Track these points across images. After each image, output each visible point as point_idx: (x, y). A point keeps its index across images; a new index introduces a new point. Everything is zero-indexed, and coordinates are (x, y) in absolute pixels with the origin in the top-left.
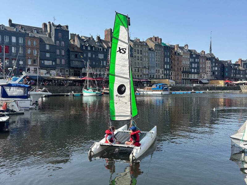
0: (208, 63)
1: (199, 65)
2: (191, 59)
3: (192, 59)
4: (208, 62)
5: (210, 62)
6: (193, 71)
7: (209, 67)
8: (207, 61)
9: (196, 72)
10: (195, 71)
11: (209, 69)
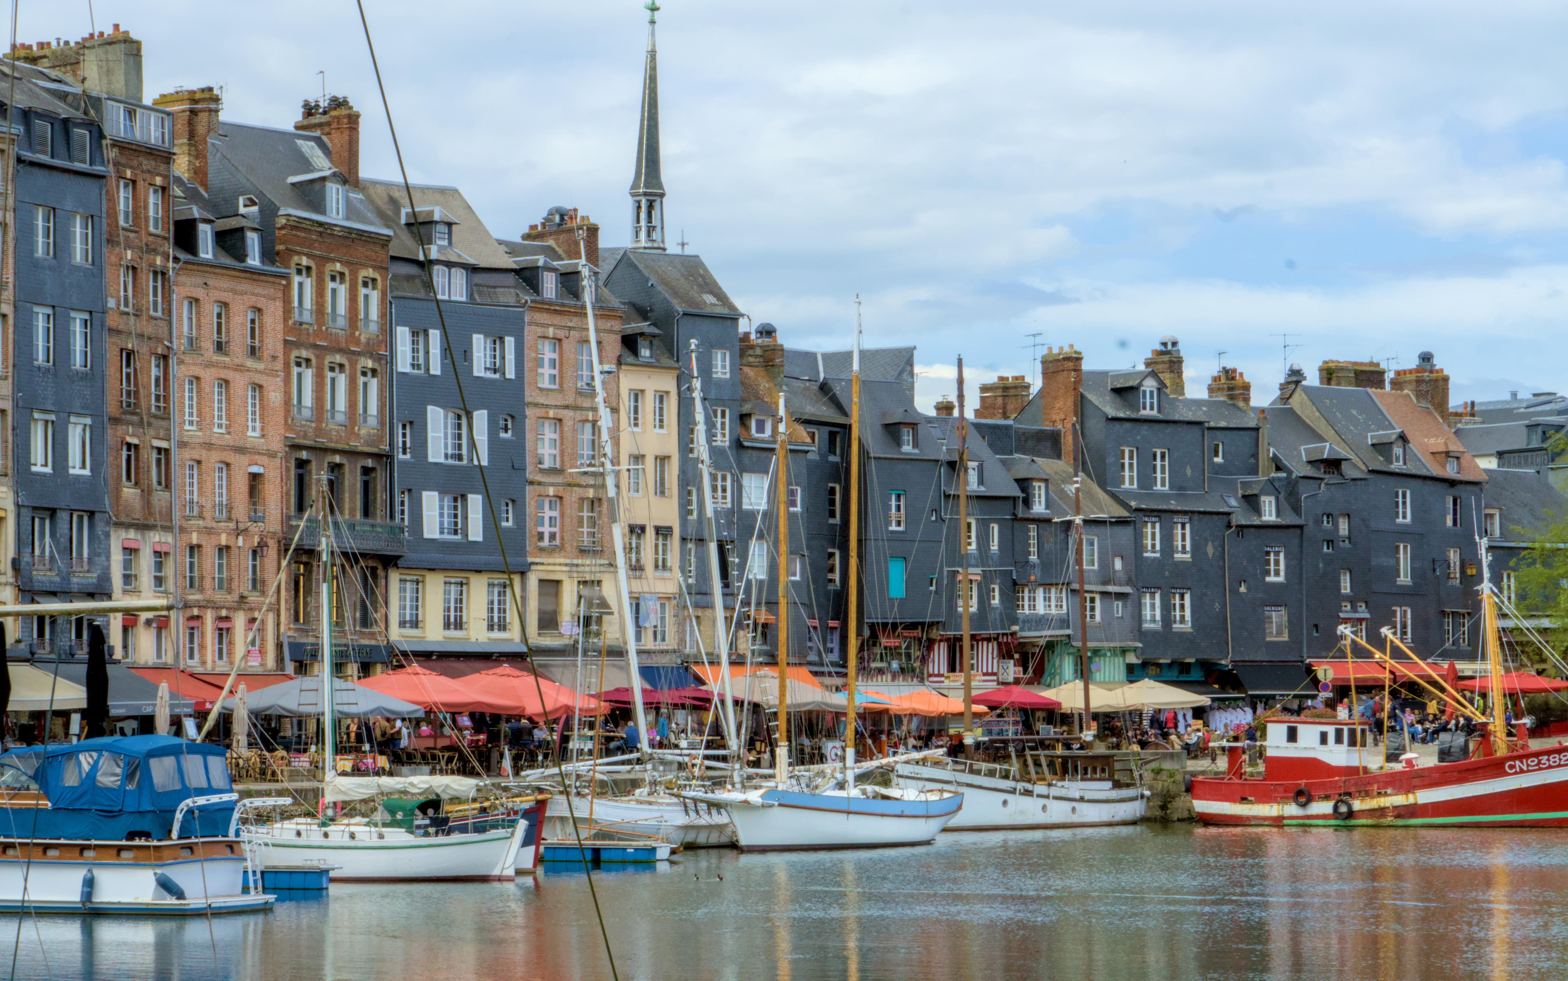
0: (649, 404)
1: (520, 433)
2: (403, 334)
3: (419, 333)
4: (637, 395)
5: (662, 397)
6: (431, 529)
7: (662, 460)
8: (629, 381)
9: (476, 533)
10: (458, 525)
11: (661, 490)
